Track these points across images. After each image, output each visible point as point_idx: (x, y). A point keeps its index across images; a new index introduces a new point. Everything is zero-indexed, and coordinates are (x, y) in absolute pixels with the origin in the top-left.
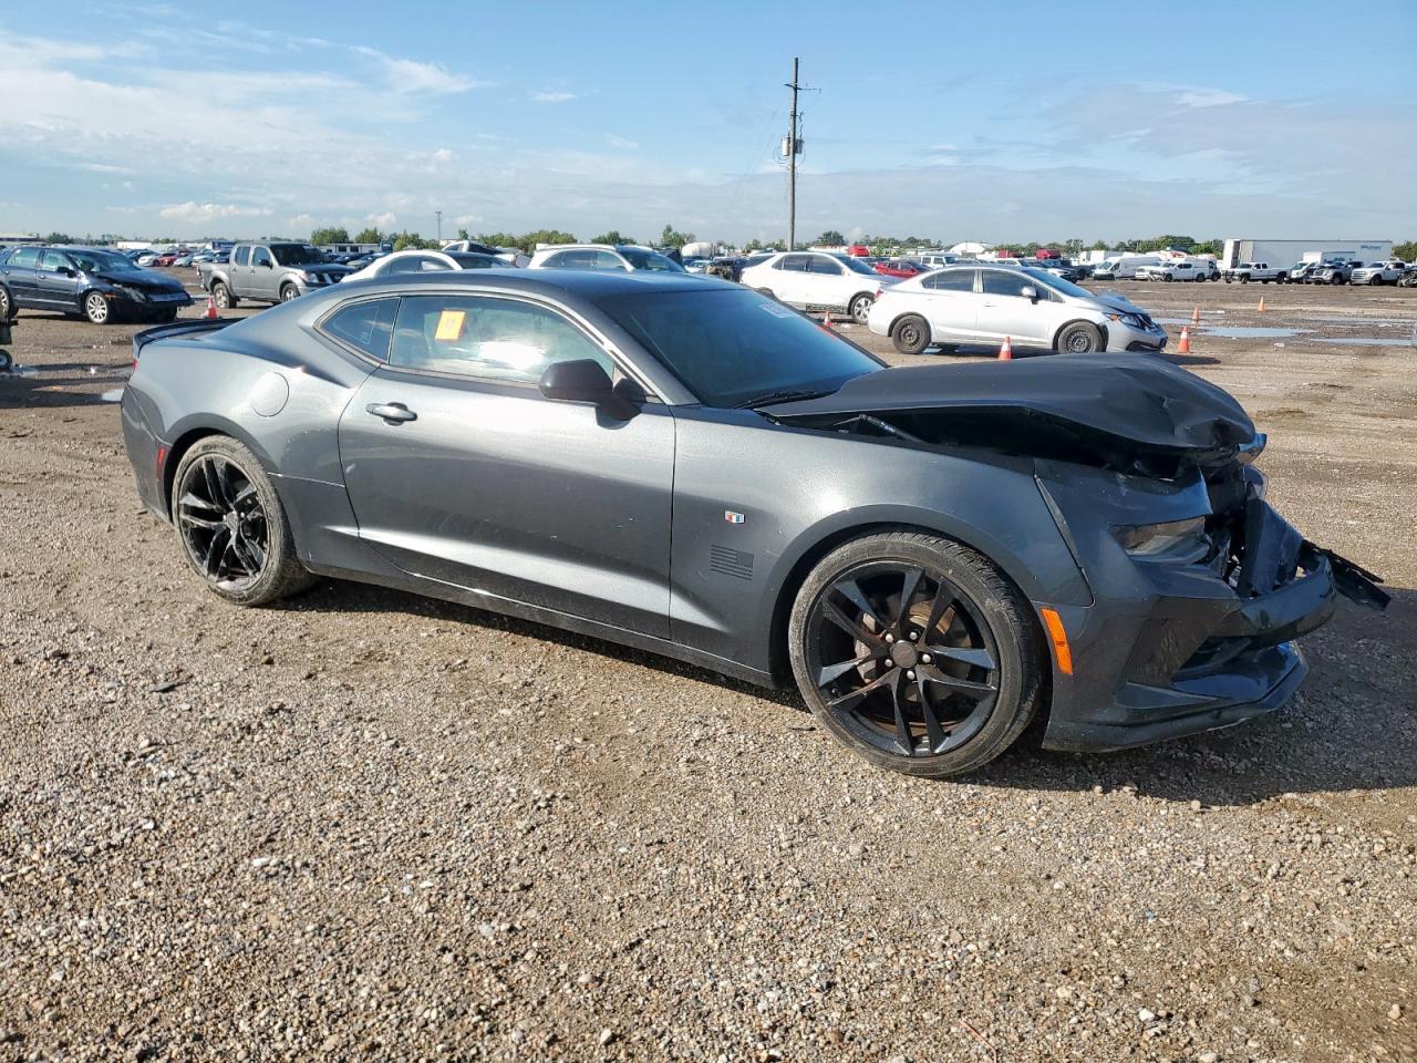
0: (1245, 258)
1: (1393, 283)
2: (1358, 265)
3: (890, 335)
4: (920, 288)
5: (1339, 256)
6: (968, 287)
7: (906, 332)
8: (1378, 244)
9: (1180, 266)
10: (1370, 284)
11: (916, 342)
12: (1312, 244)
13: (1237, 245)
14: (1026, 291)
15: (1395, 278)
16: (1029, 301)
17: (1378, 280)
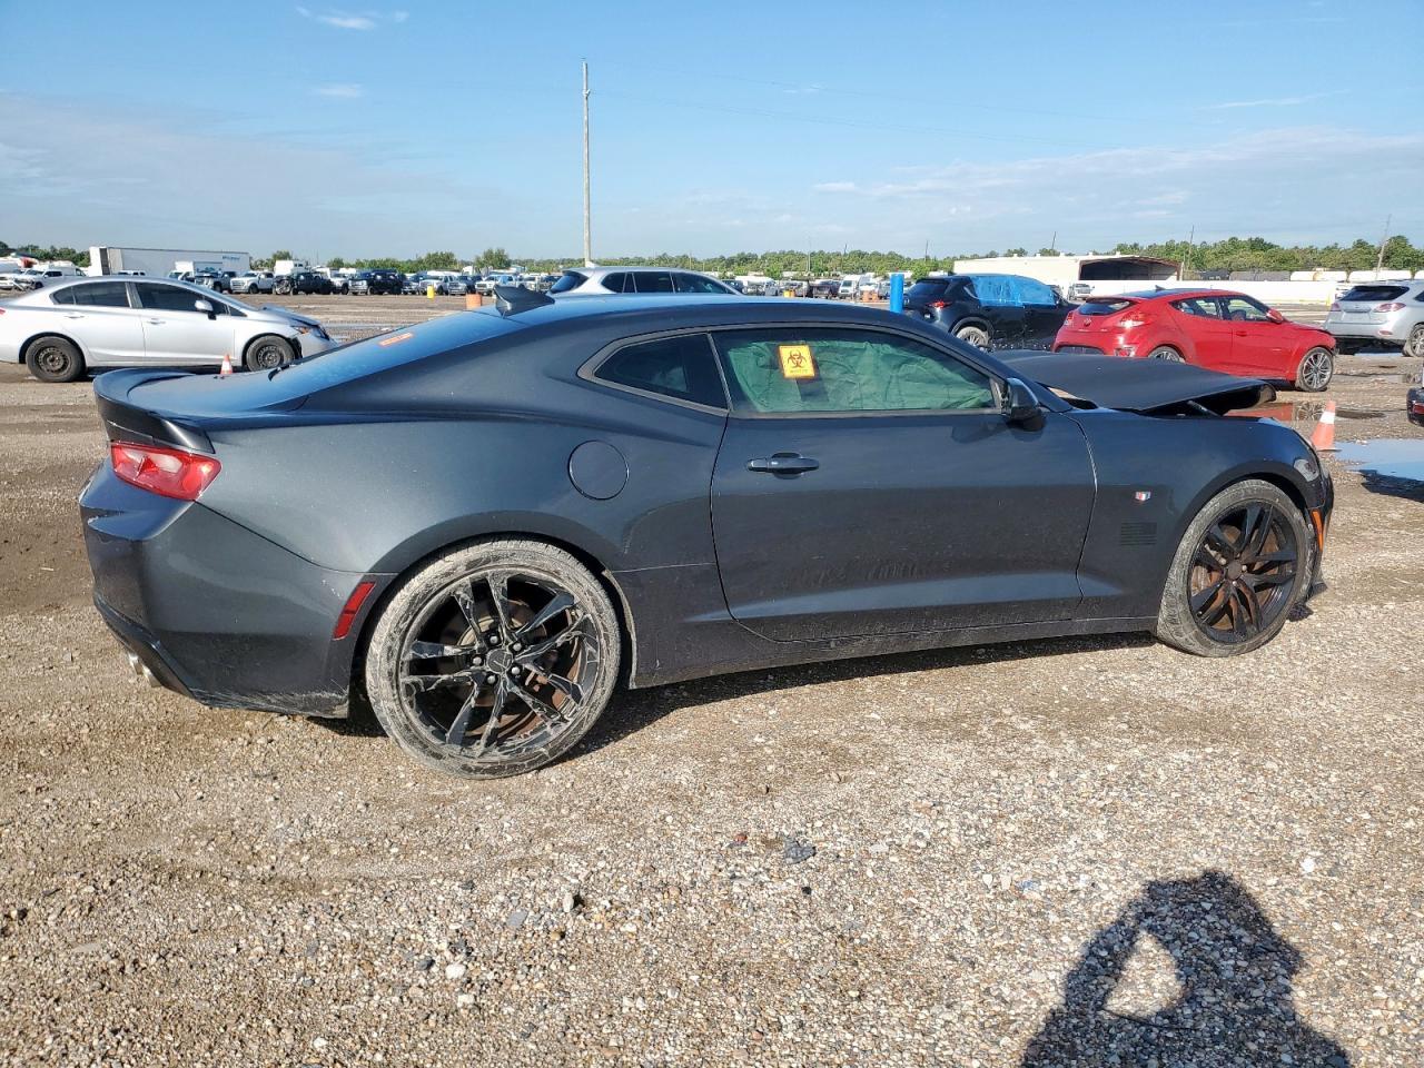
0: (116, 264)
1: (269, 291)
2: (232, 275)
3: (22, 360)
4: (50, 303)
5: (209, 266)
6: (122, 303)
7: (47, 355)
8: (238, 256)
9: (49, 274)
10: (249, 293)
11: (64, 367)
12: (182, 254)
13: (103, 252)
14: (200, 305)
15: (269, 286)
16: (206, 316)
17: (254, 289)
